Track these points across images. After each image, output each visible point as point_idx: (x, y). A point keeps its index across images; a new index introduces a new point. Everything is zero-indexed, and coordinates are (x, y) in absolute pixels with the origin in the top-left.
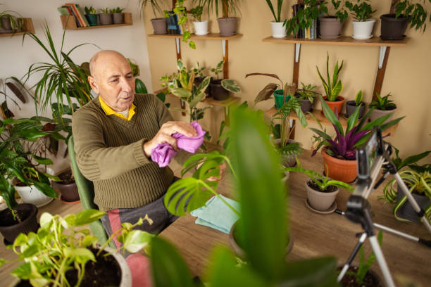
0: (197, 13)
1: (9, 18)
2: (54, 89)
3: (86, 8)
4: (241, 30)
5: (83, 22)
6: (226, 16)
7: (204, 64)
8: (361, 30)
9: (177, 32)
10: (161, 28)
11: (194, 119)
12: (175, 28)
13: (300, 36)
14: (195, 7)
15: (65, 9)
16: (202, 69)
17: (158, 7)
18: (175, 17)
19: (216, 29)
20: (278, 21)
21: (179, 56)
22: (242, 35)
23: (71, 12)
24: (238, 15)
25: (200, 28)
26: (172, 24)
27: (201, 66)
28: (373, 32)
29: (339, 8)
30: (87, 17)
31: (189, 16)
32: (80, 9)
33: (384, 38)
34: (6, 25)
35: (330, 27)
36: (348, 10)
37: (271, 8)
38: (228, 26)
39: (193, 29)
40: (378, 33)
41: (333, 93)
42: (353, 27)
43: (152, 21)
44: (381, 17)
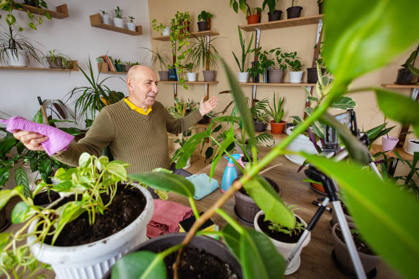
0: (189, 67)
1: (61, 59)
2: (89, 104)
3: (116, 61)
4: (218, 79)
5: (113, 68)
6: (208, 69)
7: (192, 100)
8: (295, 77)
9: (176, 79)
10: (165, 77)
11: (185, 136)
12: (174, 77)
13: (256, 80)
14: (188, 63)
15: (102, 59)
16: (192, 103)
17: (164, 64)
18: (175, 69)
19: (201, 78)
20: (243, 71)
21: (176, 95)
22: (218, 82)
23: (105, 61)
24: (217, 69)
25: (191, 77)
26: (173, 75)
27: (191, 102)
28: (302, 79)
29: (281, 63)
30: (116, 66)
31: (184, 70)
32: (112, 60)
33: (310, 81)
34: (58, 62)
35: (276, 75)
36: (287, 64)
37: (238, 63)
38: (210, 75)
39: (187, 78)
40: (306, 79)
41: (279, 118)
42: (289, 74)
43: (160, 72)
44: (308, 69)
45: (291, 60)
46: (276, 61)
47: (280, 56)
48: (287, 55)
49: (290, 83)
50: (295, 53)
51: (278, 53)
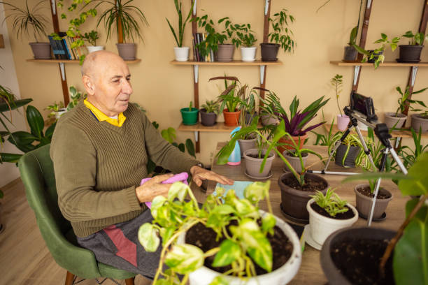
0: (93, 37)
4: (139, 56)
8: (249, 54)
9: (67, 57)
10: (44, 51)
12: (63, 52)
13: (201, 58)
14: (90, 31)
18: (62, 41)
20: (180, 46)
21: (64, 84)
22: (140, 60)
26: (59, 49)
28: (255, 56)
29: (233, 36)
31: (83, 41)
33: (264, 60)
35: (225, 52)
36: (240, 39)
37: (174, 34)
40: (259, 57)
42: (241, 51)
43: (32, 45)
44: (261, 45)
45: (244, 33)
46: (226, 34)
47: (229, 27)
48: (238, 27)
49: (241, 61)
50: (249, 25)
51: (228, 23)
